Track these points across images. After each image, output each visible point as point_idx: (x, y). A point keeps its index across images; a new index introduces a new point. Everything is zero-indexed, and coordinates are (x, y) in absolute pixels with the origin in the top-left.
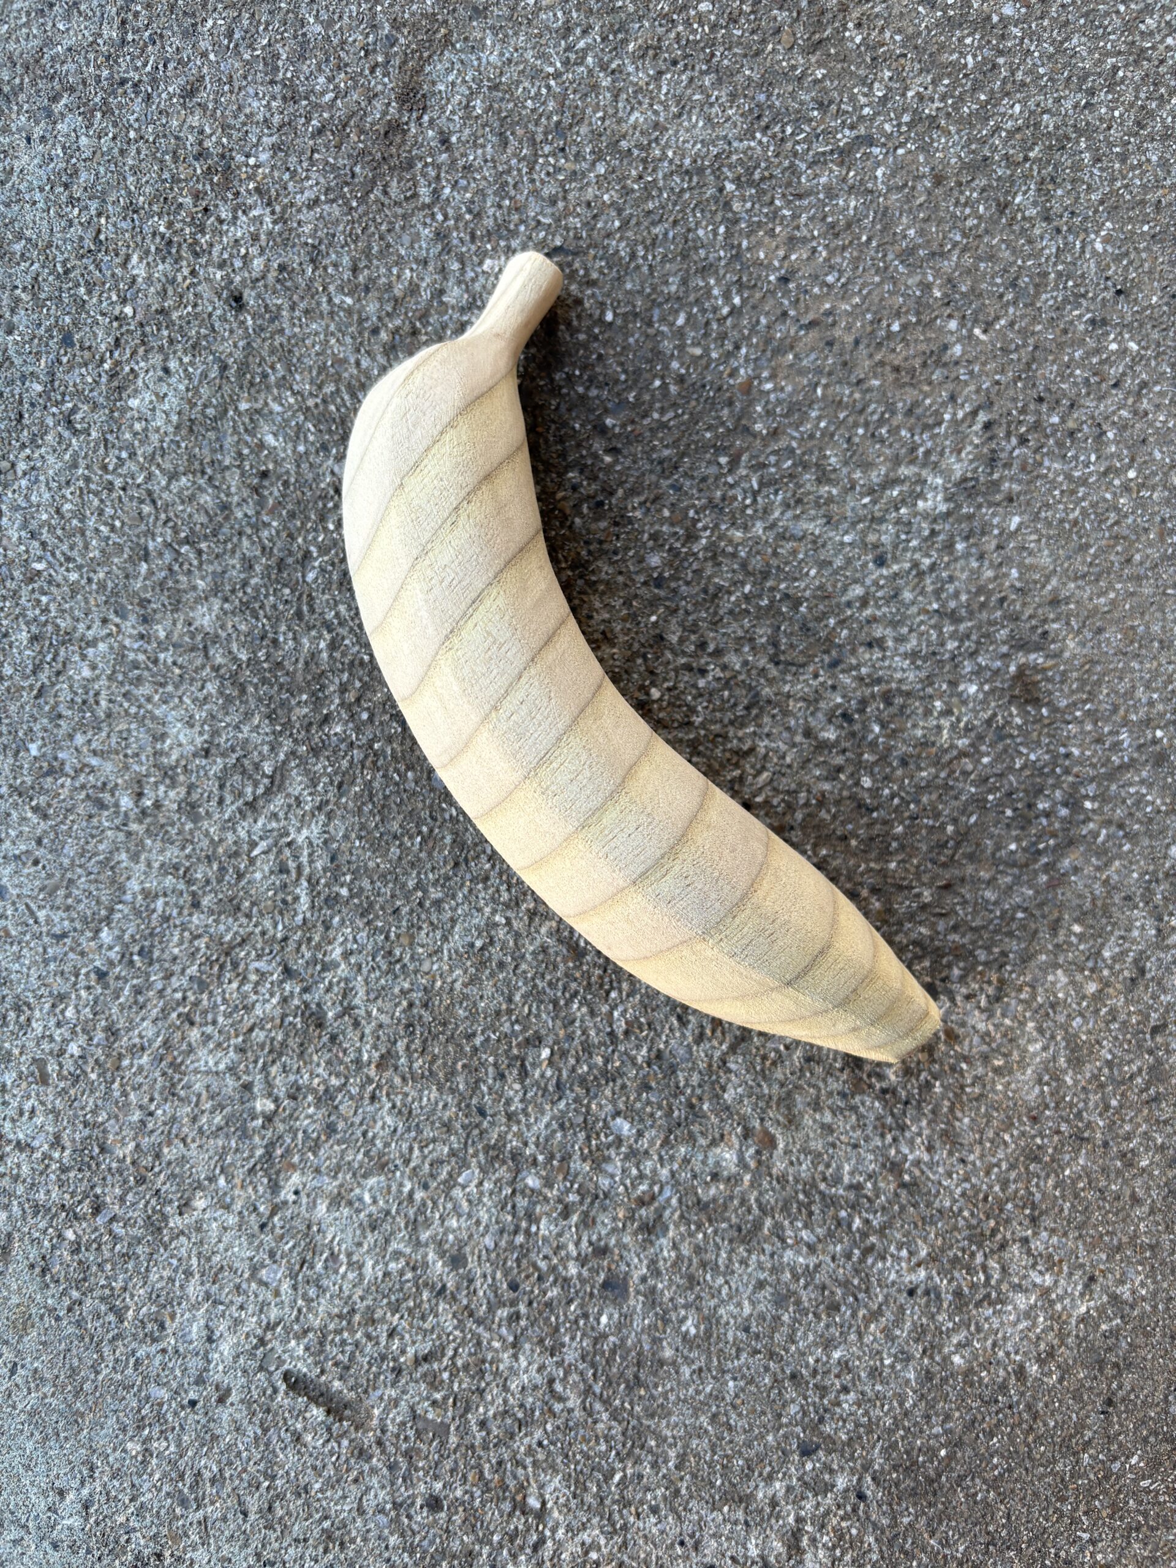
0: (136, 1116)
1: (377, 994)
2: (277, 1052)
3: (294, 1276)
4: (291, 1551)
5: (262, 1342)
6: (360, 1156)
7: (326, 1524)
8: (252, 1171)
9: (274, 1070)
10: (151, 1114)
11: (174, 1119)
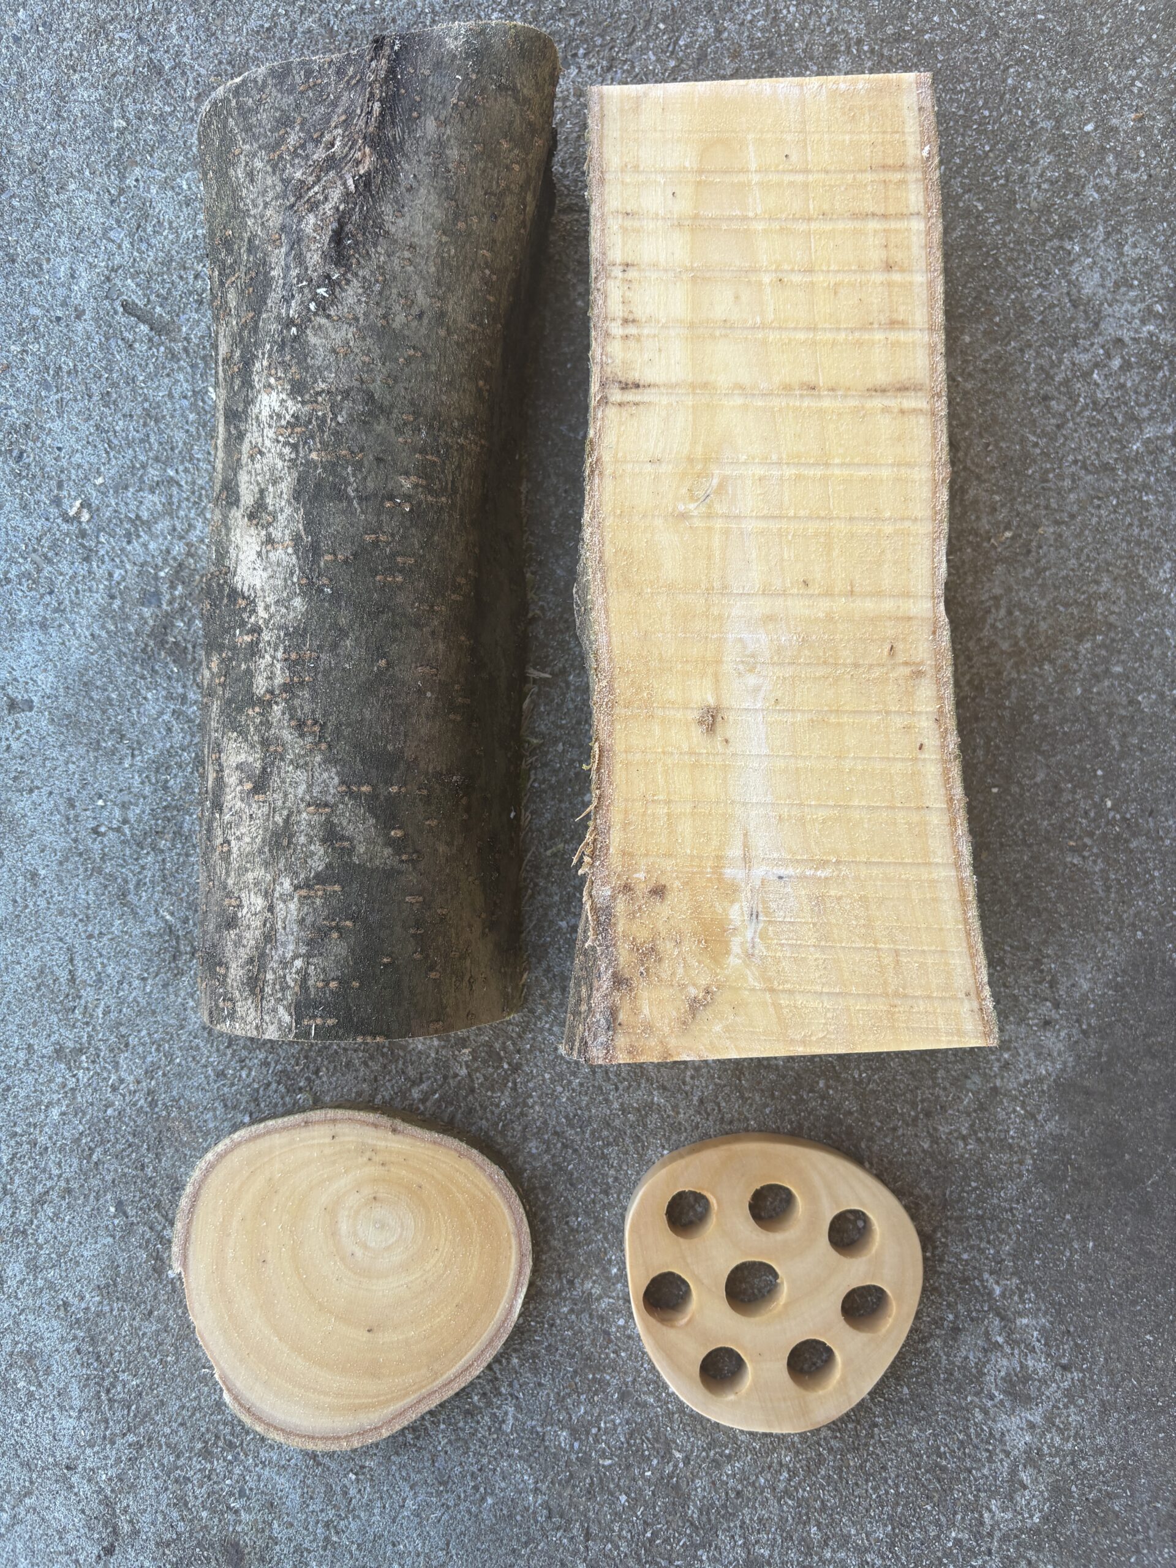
0: (32, 130)
1: (198, 56)
2: (130, 89)
3: (131, 235)
4: (121, 423)
5: (108, 279)
6: (181, 158)
7: (146, 405)
8: (108, 166)
9: (127, 101)
10: (43, 128)
11: (58, 132)
